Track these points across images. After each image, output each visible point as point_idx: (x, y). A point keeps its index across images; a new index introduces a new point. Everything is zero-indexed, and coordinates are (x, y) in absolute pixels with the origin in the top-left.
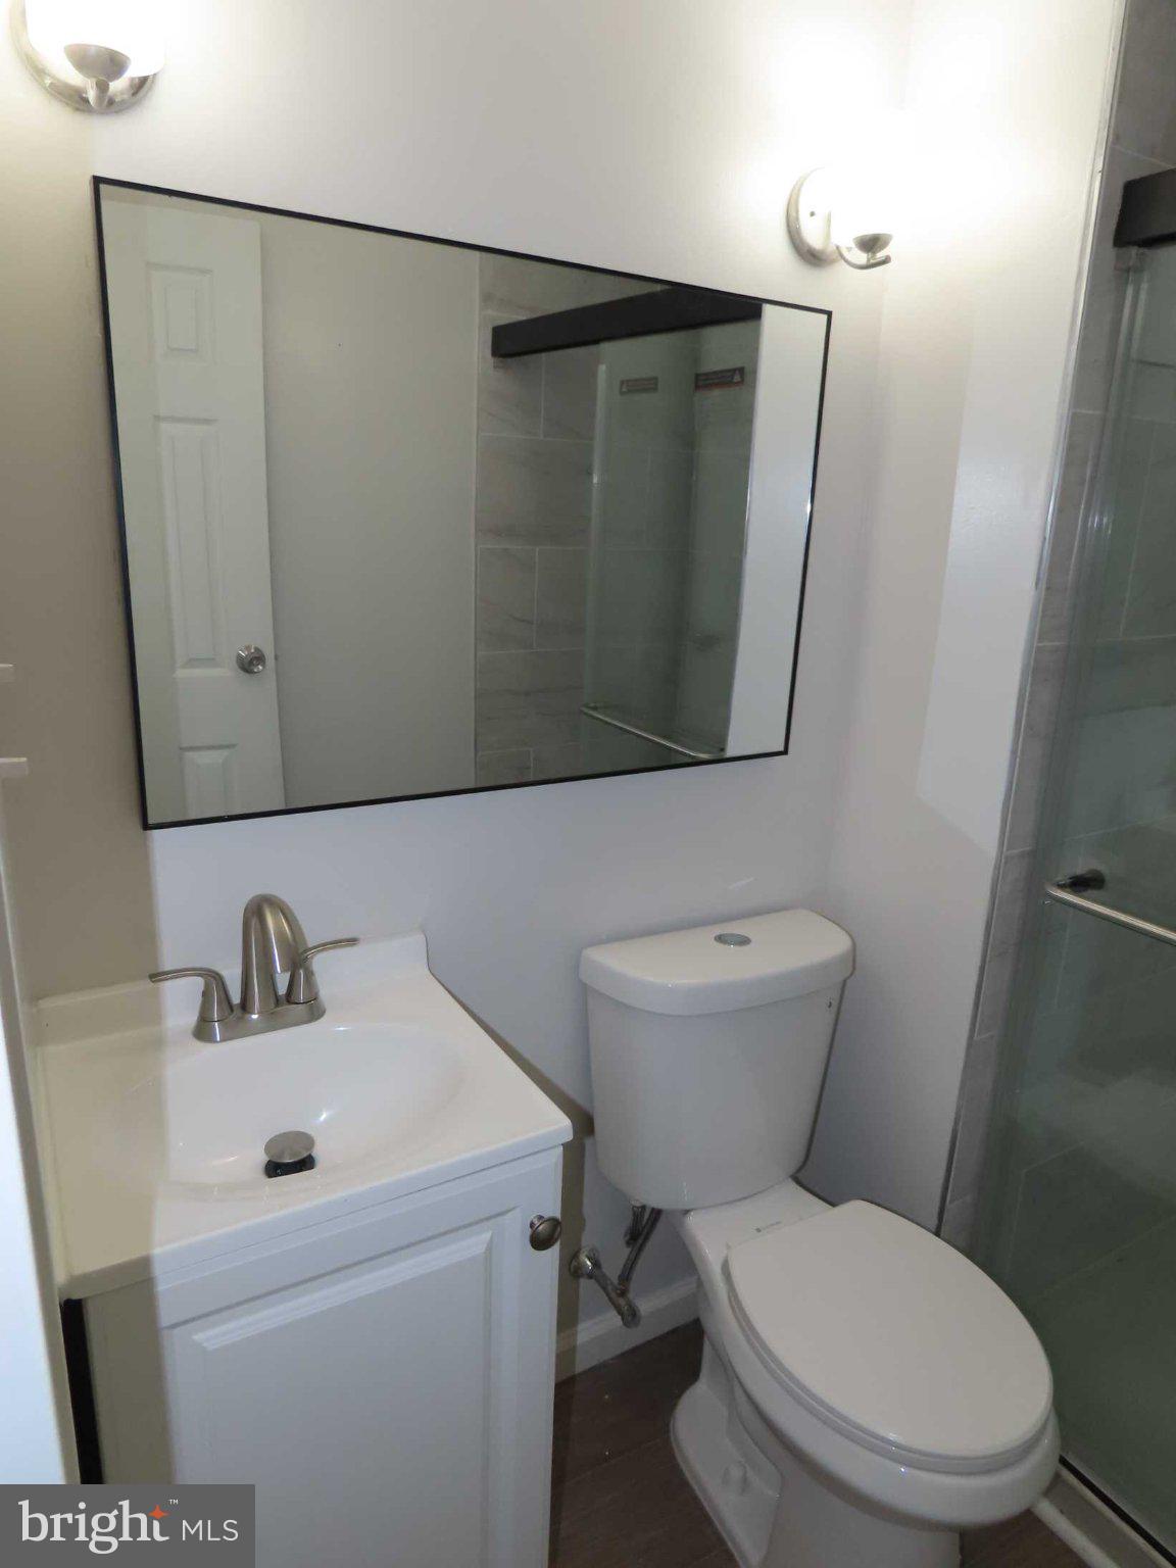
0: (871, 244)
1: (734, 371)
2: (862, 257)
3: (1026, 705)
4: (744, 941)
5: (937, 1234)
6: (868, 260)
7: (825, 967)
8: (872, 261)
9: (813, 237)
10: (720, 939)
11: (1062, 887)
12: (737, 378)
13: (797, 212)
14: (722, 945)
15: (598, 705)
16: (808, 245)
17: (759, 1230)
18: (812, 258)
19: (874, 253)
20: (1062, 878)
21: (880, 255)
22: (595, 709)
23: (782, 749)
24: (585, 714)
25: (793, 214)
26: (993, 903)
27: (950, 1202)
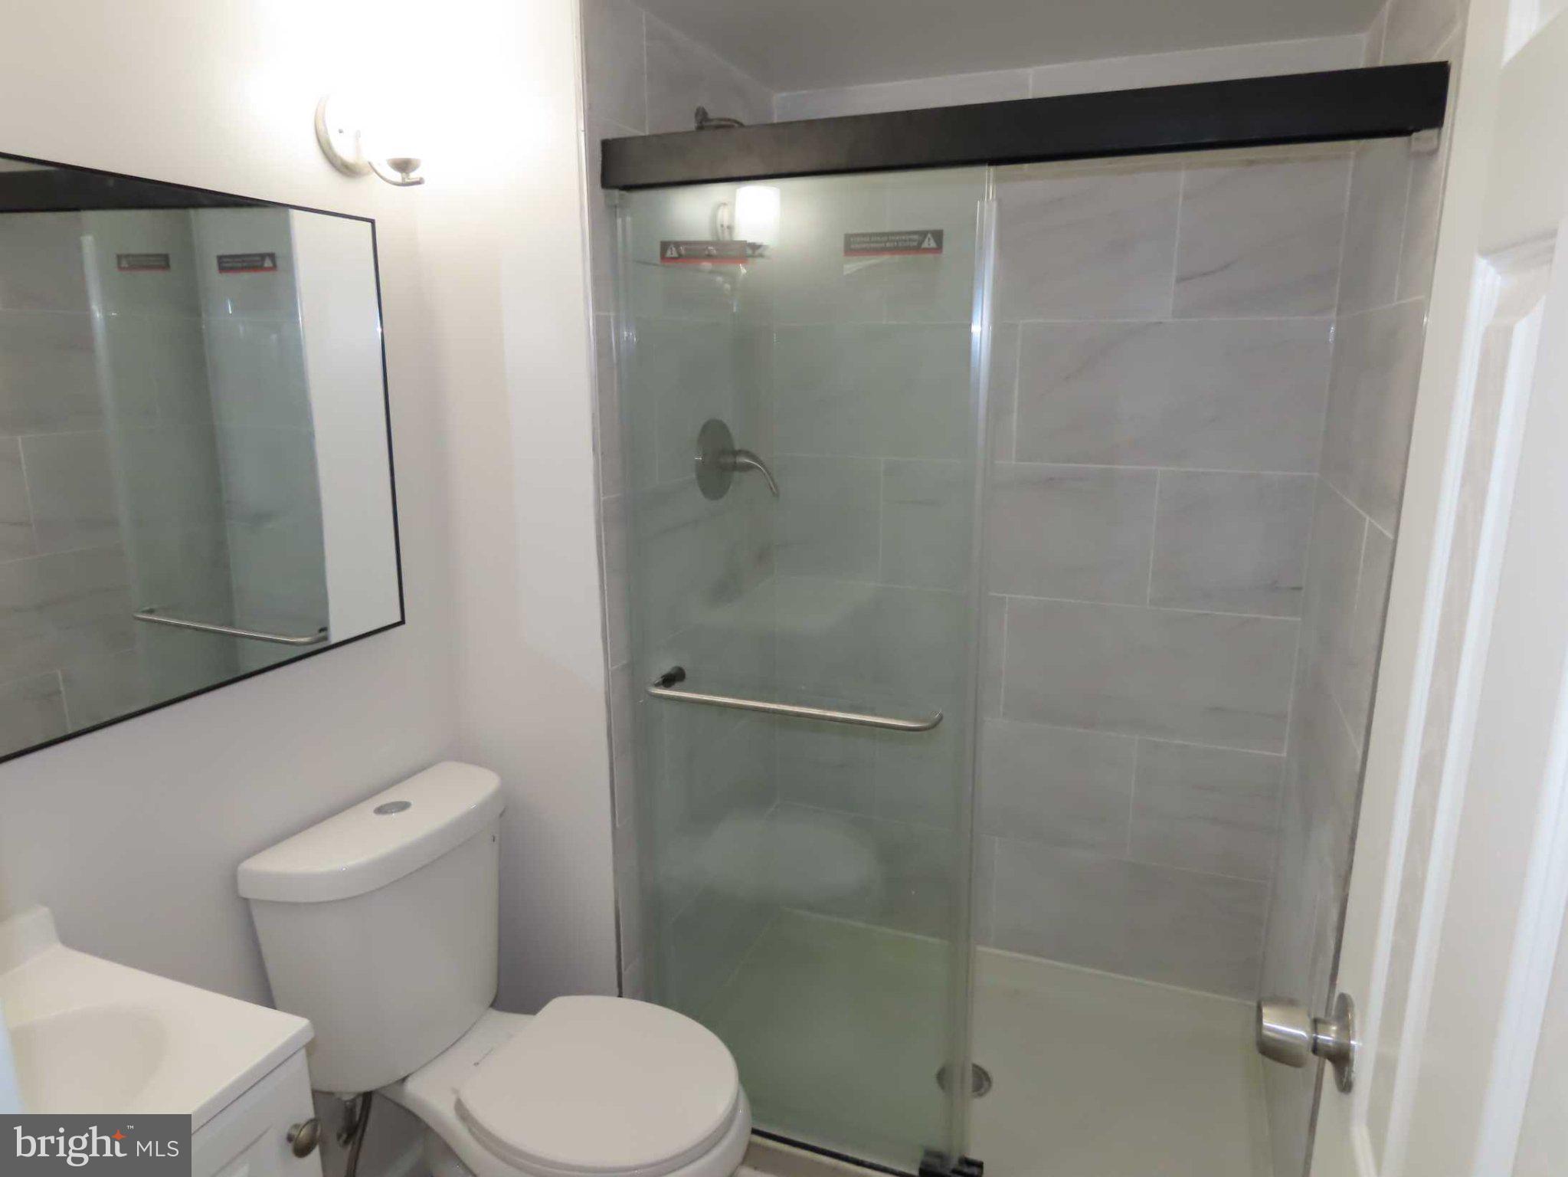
0: (403, 166)
1: (263, 256)
2: (397, 176)
3: (604, 546)
4: (403, 806)
5: (620, 996)
6: (403, 179)
7: (482, 808)
8: (407, 180)
9: (345, 151)
10: (380, 810)
11: (657, 685)
12: (268, 263)
13: (325, 125)
14: (386, 817)
15: (155, 606)
16: (342, 160)
17: (476, 1064)
18: (346, 170)
19: (407, 173)
20: (657, 677)
21: (414, 176)
22: (151, 612)
23: (398, 619)
24: (139, 619)
25: (321, 127)
26: (609, 711)
27: (625, 969)
